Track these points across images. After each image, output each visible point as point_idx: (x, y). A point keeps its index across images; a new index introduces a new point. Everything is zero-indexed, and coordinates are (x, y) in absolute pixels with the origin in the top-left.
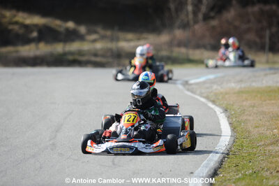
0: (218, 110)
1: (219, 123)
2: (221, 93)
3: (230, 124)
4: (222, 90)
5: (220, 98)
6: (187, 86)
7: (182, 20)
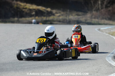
7: (96, 8)
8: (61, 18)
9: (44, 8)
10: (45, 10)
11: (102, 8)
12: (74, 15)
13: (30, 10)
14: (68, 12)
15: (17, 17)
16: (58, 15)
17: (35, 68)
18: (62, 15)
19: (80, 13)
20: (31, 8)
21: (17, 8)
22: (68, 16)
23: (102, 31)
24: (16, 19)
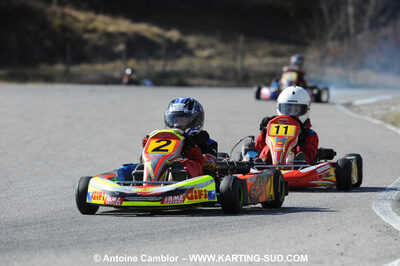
7: (339, 28)
8: (215, 63)
9: (156, 30)
10: (159, 36)
11: (359, 31)
12: (260, 53)
13: (109, 35)
14: (241, 45)
15: (64, 62)
16: (206, 53)
17: (124, 240)
18: (220, 54)
19: (283, 48)
20: (112, 28)
21: (65, 29)
22: (239, 59)
23: (359, 110)
24: (60, 67)
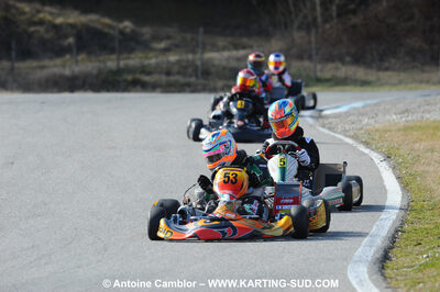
0: (376, 157)
1: (381, 178)
2: (377, 130)
3: (398, 178)
4: (377, 125)
5: (377, 138)
6: (321, 120)
